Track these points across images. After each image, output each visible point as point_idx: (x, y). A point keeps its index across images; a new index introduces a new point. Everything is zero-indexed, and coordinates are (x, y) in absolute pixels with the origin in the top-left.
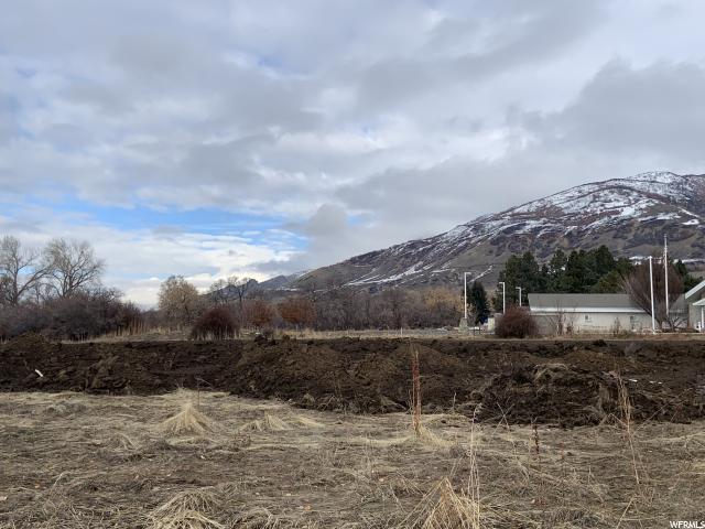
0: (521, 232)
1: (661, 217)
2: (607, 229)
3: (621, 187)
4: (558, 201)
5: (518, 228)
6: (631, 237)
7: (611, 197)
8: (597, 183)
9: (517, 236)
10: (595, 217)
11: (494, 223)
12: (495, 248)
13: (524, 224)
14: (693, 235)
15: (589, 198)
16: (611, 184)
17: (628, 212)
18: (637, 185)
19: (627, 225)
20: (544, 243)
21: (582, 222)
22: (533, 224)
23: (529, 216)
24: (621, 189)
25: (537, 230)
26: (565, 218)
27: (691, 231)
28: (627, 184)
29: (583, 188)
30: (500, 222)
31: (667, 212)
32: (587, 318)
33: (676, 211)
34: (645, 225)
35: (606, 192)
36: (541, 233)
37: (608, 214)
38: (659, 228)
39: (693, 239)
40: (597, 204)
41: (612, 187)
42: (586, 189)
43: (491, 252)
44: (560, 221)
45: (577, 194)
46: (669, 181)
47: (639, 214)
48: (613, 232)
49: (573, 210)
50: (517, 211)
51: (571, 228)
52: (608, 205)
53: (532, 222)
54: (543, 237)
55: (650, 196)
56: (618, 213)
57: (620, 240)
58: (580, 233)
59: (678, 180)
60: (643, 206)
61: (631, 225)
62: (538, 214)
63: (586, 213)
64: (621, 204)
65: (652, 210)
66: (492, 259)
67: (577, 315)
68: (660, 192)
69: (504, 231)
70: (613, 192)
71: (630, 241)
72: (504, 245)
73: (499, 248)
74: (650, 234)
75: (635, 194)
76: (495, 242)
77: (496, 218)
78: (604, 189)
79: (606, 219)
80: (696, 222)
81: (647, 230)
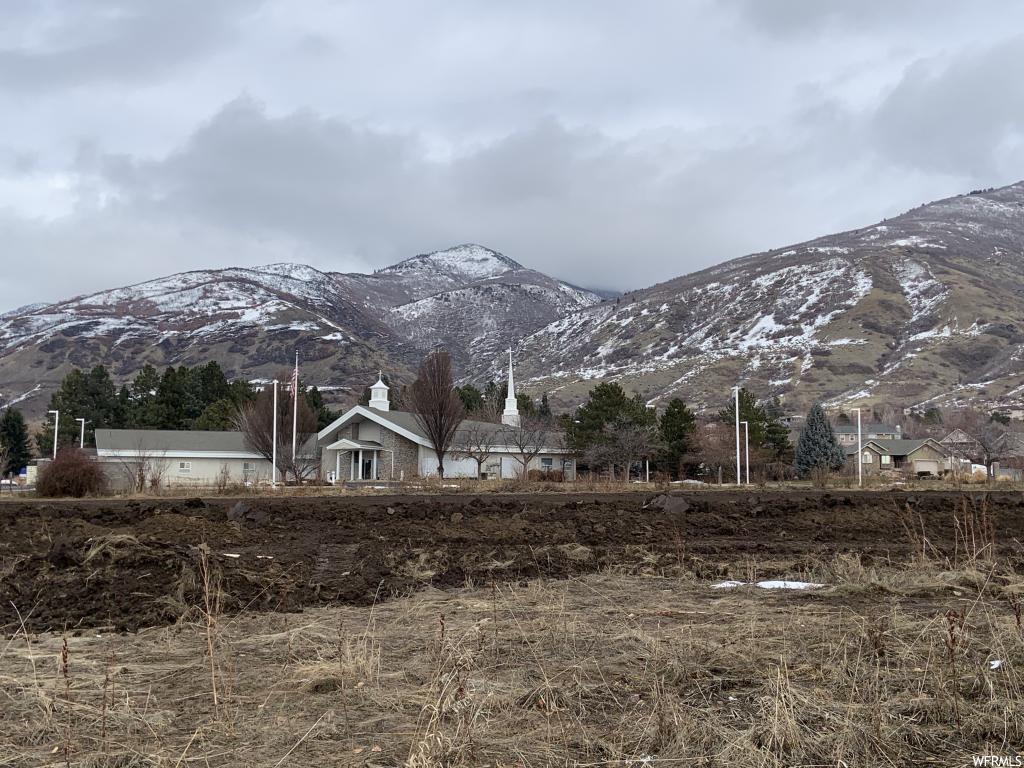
0: (91, 334)
1: (295, 326)
2: (220, 338)
3: (243, 281)
4: (152, 293)
5: (87, 328)
6: (252, 351)
7: (229, 293)
8: (211, 272)
9: (84, 341)
10: (205, 320)
11: (48, 318)
12: (47, 357)
13: (97, 324)
14: (333, 354)
15: (197, 292)
16: (231, 274)
17: (250, 316)
18: (266, 280)
19: (248, 335)
20: (127, 354)
21: (185, 326)
22: (110, 324)
23: (105, 311)
24: (243, 283)
25: (117, 333)
26: (160, 318)
27: (332, 348)
28: (252, 276)
29: (189, 277)
30: (59, 317)
31: (303, 321)
32: (182, 465)
33: (314, 320)
34: (273, 336)
35: (222, 285)
36: (124, 337)
37: (225, 317)
38: (291, 342)
39: (332, 360)
40: (208, 301)
41: (230, 279)
42: (194, 278)
43: (40, 363)
44: (152, 322)
45: (180, 285)
46: (307, 278)
47: (266, 319)
48: (230, 344)
49: (173, 307)
50: (86, 302)
51: (167, 334)
52: (224, 305)
53: (110, 320)
54: (125, 345)
55: (282, 296)
56: (237, 316)
57: (237, 356)
58: (182, 342)
59: (319, 277)
60: (272, 309)
61: (255, 335)
62: (120, 310)
63: (192, 313)
64: (242, 304)
65: (284, 317)
66: (41, 373)
67: (168, 462)
68: (294, 292)
69: (64, 332)
70: (231, 287)
71: (251, 357)
72: (62, 354)
73: (53, 358)
74: (279, 349)
75: (262, 291)
76: (47, 347)
77: (50, 311)
78: (219, 281)
79: (220, 323)
80: (339, 336)
81: (276, 344)
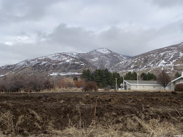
0: (41, 64)
1: (76, 63)
2: (63, 65)
3: (65, 55)
4: (50, 57)
5: (40, 63)
6: (69, 67)
7: (63, 57)
8: (59, 53)
9: (40, 66)
10: (60, 62)
11: (33, 62)
12: (34, 68)
13: (42, 62)
14: (83, 67)
15: (58, 57)
16: (63, 54)
17: (68, 61)
18: (69, 55)
19: (68, 64)
20: (47, 68)
21: (57, 63)
22: (44, 63)
23: (42, 60)
25: (45, 64)
26: (52, 62)
27: (82, 67)
28: (67, 54)
29: (56, 54)
30: (35, 61)
31: (77, 62)
33: (79, 62)
34: (72, 64)
35: (62, 56)
36: (46, 65)
37: (63, 61)
38: (75, 65)
39: (83, 69)
40: (60, 58)
41: (63, 55)
42: (57, 54)
43: (32, 69)
44: (51, 62)
45: (54, 56)
46: (76, 54)
47: (70, 62)
49: (54, 60)
50: (39, 59)
51: (54, 64)
52: (63, 59)
53: (44, 62)
54: (47, 66)
55: (72, 57)
56: (65, 61)
57: (66, 68)
58: (56, 66)
59: (78, 54)
60: (71, 60)
61: (69, 64)
62: (45, 60)
63: (57, 61)
64: (66, 59)
65: (74, 61)
66: (33, 71)
68: (74, 57)
69: (36, 64)
70: (63, 56)
71: (68, 68)
72: (36, 68)
73: (35, 68)
74: (73, 67)
75: (69, 57)
76: (34, 67)
77: (33, 60)
78: (61, 55)
79: (63, 62)
80: (83, 64)
81: (73, 66)
